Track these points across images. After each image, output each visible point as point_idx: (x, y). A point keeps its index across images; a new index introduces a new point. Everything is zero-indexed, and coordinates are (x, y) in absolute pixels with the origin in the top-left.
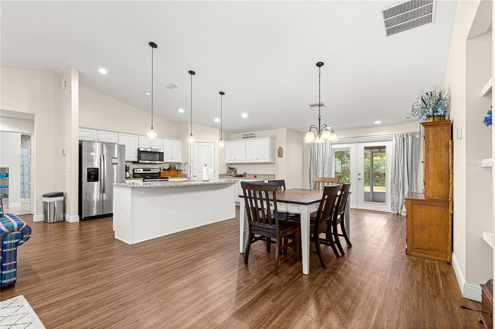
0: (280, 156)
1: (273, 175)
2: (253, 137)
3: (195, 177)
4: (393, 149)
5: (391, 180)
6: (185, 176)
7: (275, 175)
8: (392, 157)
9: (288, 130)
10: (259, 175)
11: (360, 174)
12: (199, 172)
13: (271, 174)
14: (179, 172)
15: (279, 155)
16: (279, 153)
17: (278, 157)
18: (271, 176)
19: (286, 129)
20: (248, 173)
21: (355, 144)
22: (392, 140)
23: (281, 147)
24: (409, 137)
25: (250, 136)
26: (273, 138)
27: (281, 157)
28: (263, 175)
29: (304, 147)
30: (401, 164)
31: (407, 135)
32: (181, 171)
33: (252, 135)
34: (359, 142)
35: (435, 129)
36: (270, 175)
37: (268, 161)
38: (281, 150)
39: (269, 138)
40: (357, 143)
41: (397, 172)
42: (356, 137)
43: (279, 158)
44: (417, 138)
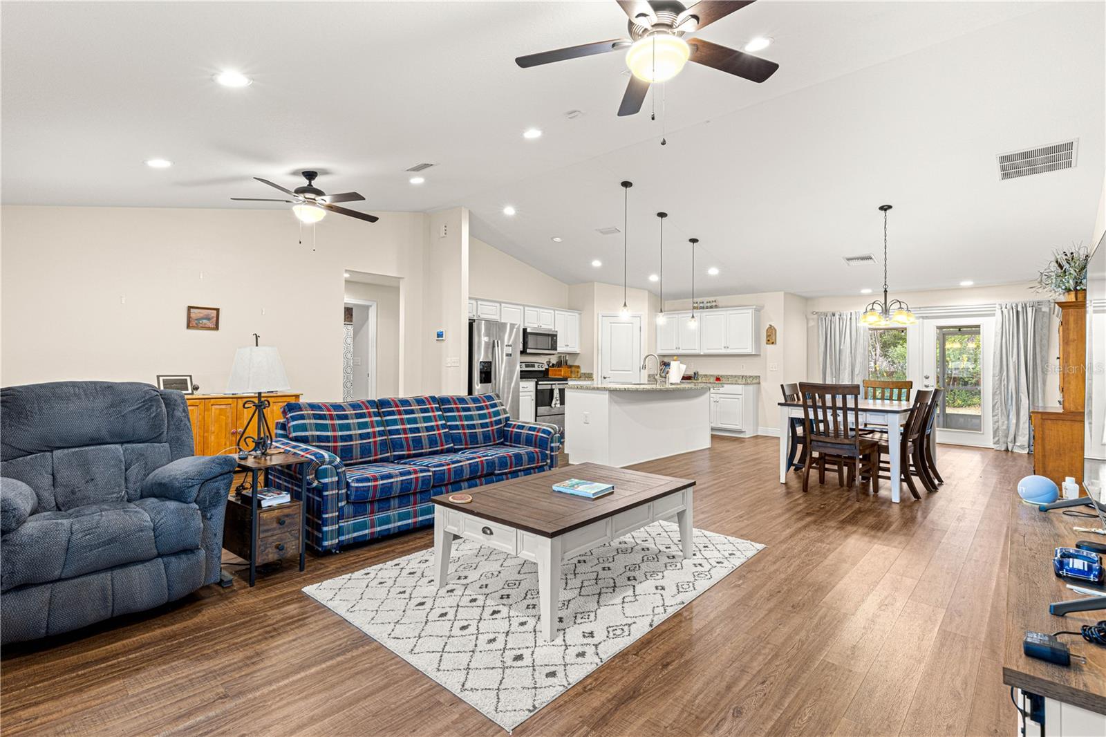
0: (771, 341)
1: (756, 377)
2: (716, 307)
3: (605, 378)
4: (996, 332)
5: (993, 389)
6: (589, 376)
7: (759, 377)
8: (995, 345)
9: (786, 294)
10: (727, 377)
11: (927, 378)
12: (612, 371)
13: (751, 375)
14: (573, 369)
15: (769, 341)
16: (768, 336)
17: (767, 343)
18: (751, 379)
19: (783, 293)
20: (701, 372)
21: (917, 320)
22: (994, 315)
23: (773, 325)
24: (1029, 310)
25: (709, 305)
26: (758, 310)
27: (773, 343)
28: (735, 376)
29: (810, 325)
30: (1012, 360)
31: (1025, 307)
32: (578, 367)
33: (714, 304)
34: (927, 317)
36: (750, 377)
37: (750, 350)
38: (774, 332)
39: (751, 310)
40: (922, 319)
41: (1005, 373)
42: (920, 308)
43: (768, 346)
44: (1044, 312)
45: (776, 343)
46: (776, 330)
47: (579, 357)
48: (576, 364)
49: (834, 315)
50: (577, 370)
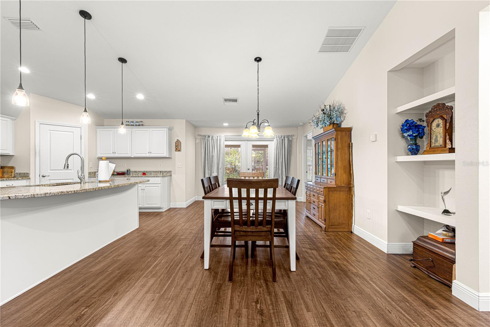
0: (178, 150)
1: (169, 172)
2: (142, 125)
3: (43, 176)
4: (275, 148)
5: (274, 174)
6: (25, 176)
7: (171, 171)
8: (274, 154)
10: (150, 172)
11: (249, 169)
12: (51, 170)
13: (166, 170)
14: (6, 170)
15: (177, 149)
16: (176, 146)
17: (176, 151)
18: (166, 173)
19: (185, 120)
20: (132, 169)
21: (245, 142)
22: (273, 140)
23: (179, 140)
24: (286, 139)
25: (137, 124)
26: (170, 129)
27: (179, 151)
28: (156, 172)
29: (197, 142)
30: (280, 161)
32: (12, 168)
33: (141, 123)
34: (248, 140)
35: (341, 134)
36: (165, 172)
37: (165, 155)
38: (180, 144)
39: (166, 129)
40: (246, 141)
41: (278, 166)
43: (176, 152)
45: (181, 151)
46: (181, 143)
47: (13, 158)
48: (10, 165)
49: (209, 137)
50: (10, 170)
